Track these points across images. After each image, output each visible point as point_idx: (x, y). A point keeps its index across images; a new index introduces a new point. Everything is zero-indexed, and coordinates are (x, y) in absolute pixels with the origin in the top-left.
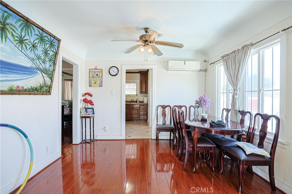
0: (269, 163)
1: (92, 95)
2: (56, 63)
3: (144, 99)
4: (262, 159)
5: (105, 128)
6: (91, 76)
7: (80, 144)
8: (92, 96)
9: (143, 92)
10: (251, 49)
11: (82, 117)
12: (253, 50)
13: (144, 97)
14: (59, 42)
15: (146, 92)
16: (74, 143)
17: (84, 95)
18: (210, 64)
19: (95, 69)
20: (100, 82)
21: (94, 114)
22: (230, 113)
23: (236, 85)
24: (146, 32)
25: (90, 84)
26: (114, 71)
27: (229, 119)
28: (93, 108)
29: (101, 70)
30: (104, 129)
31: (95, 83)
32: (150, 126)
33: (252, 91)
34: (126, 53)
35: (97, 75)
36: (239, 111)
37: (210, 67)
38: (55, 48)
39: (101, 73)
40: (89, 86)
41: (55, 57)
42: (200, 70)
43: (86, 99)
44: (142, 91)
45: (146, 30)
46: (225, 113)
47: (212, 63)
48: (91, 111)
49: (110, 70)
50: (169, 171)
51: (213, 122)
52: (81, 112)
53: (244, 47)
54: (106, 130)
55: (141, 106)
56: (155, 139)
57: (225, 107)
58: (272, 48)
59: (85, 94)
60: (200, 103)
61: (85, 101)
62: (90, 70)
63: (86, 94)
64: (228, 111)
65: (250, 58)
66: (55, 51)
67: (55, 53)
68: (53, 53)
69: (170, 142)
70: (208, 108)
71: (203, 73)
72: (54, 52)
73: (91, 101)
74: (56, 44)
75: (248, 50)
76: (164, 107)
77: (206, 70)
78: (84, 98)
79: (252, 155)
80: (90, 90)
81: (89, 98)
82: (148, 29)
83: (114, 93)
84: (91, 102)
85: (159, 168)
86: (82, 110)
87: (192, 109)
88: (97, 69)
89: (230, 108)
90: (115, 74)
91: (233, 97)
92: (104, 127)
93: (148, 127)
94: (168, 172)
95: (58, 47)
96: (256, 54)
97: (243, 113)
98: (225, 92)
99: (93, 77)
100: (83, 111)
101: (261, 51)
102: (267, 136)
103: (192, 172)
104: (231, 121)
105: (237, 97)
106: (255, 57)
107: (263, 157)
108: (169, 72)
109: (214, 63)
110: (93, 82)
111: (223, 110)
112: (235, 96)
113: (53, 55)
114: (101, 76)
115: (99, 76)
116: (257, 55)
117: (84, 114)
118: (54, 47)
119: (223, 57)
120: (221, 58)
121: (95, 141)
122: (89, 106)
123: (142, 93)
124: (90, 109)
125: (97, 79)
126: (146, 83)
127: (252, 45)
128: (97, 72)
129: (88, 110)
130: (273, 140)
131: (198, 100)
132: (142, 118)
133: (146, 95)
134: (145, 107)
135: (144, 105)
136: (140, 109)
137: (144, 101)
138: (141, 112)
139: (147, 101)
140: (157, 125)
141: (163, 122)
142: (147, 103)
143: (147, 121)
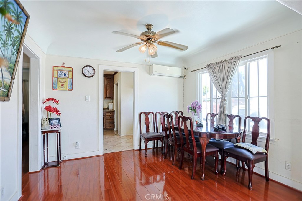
1: (58, 101)
2: (20, 50)
3: (108, 106)
5: (78, 144)
6: (55, 75)
7: (41, 170)
8: (58, 103)
9: (108, 97)
10: (240, 61)
11: (44, 132)
13: (109, 104)
14: (28, 19)
16: (31, 172)
17: (45, 102)
18: (192, 72)
19: (62, 67)
20: (70, 85)
21: (60, 126)
23: (225, 92)
24: (149, 29)
25: (55, 87)
26: (88, 71)
28: (59, 119)
29: (71, 69)
30: (76, 145)
31: (62, 85)
32: (121, 135)
33: (238, 98)
34: (117, 51)
35: (65, 75)
36: (227, 115)
37: (190, 75)
38: (21, 27)
39: (71, 72)
40: (53, 89)
41: (20, 40)
42: (181, 77)
43: (50, 107)
45: (149, 27)
47: (194, 71)
48: (57, 122)
49: (84, 70)
51: (218, 127)
52: (42, 126)
53: (233, 58)
54: (77, 147)
55: (107, 113)
56: (138, 149)
57: (211, 112)
58: (257, 62)
59: (46, 100)
61: (48, 109)
62: (54, 67)
63: (48, 100)
64: (214, 115)
66: (21, 32)
67: (20, 34)
68: (18, 34)
71: (182, 79)
72: (19, 32)
73: (55, 109)
74: (23, 20)
75: (237, 61)
76: (147, 114)
77: (185, 77)
78: (45, 105)
79: (258, 153)
80: (54, 95)
81: (53, 105)
82: (151, 25)
83: (89, 98)
84: (56, 111)
86: (44, 122)
88: (64, 67)
89: (217, 112)
90: (90, 76)
91: (222, 102)
92: (75, 142)
93: (119, 137)
95: (25, 26)
96: (243, 65)
97: (232, 117)
99: (59, 77)
100: (46, 124)
101: (247, 63)
102: (259, 136)
103: (202, 179)
105: (226, 102)
107: (263, 154)
108: (152, 76)
109: (196, 70)
110: (59, 84)
111: (207, 115)
112: (224, 102)
113: (18, 37)
114: (70, 77)
115: (67, 76)
117: (47, 128)
118: (21, 25)
119: (208, 66)
120: (205, 67)
121: (63, 162)
122: (54, 116)
123: (107, 99)
124: (56, 121)
125: (65, 80)
127: (241, 57)
128: (65, 71)
129: (53, 122)
130: (266, 139)
132: (108, 127)
133: (112, 101)
134: (112, 114)
135: (110, 112)
136: (106, 116)
137: (108, 108)
138: (106, 121)
139: (113, 107)
140: (141, 134)
141: (146, 129)
142: (113, 110)
143: (114, 130)
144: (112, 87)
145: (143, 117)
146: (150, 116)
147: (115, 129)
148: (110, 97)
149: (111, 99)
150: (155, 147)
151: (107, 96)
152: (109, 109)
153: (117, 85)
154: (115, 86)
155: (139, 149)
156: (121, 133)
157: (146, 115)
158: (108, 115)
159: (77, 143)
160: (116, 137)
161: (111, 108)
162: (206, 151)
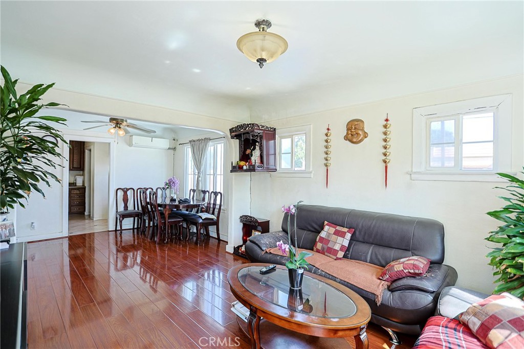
0: (216, 223)
3: (76, 180)
4: (212, 221)
5: (34, 224)
9: (75, 168)
12: (211, 143)
13: (77, 177)
15: (82, 167)
18: (180, 144)
22: (195, 193)
23: (200, 169)
27: (195, 198)
30: (32, 225)
32: (94, 219)
33: (210, 175)
34: (84, 129)
36: (202, 191)
37: (178, 147)
42: (169, 148)
44: (73, 166)
46: (192, 193)
50: (134, 265)
51: (181, 200)
53: (205, 139)
54: (33, 228)
55: (72, 191)
57: (192, 189)
60: (170, 184)
64: (194, 191)
65: (209, 148)
69: (134, 232)
70: (176, 190)
71: (172, 151)
75: (208, 142)
77: (174, 149)
79: (206, 219)
85: (120, 264)
87: (160, 192)
89: (195, 189)
91: (198, 178)
93: (91, 221)
94: (132, 267)
97: (204, 192)
98: (193, 173)
101: (215, 145)
104: (196, 199)
105: (200, 178)
106: (212, 148)
107: (212, 219)
108: (132, 148)
109: (183, 144)
111: (190, 191)
116: (213, 147)
119: (190, 141)
123: (74, 170)
126: (82, 155)
127: (210, 140)
131: (168, 182)
132: (75, 209)
133: (81, 172)
134: (81, 192)
135: (79, 189)
136: (72, 195)
137: (76, 183)
138: (72, 201)
139: (83, 182)
140: (117, 212)
141: (124, 207)
142: (83, 185)
143: (84, 213)
144: (82, 152)
145: (120, 193)
146: (130, 193)
147: (86, 213)
148: (79, 167)
149: (81, 170)
150: (136, 227)
151: (73, 165)
152: (77, 185)
153: (90, 150)
154: (87, 152)
155: (114, 229)
156: (95, 216)
157: (124, 191)
158: (75, 193)
159: (32, 223)
160: (87, 221)
161: (79, 183)
162: (169, 221)
